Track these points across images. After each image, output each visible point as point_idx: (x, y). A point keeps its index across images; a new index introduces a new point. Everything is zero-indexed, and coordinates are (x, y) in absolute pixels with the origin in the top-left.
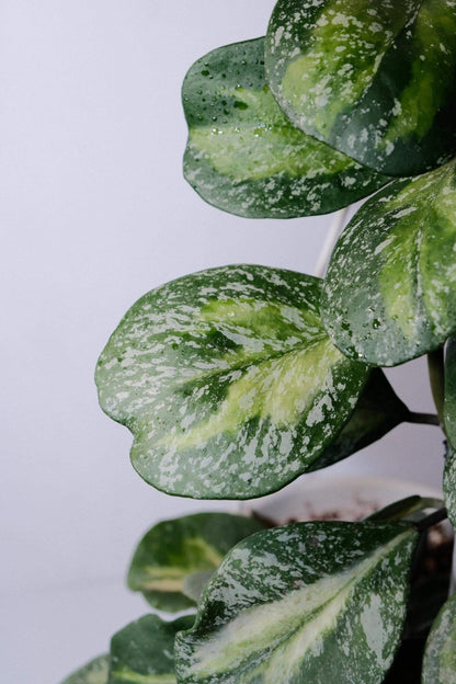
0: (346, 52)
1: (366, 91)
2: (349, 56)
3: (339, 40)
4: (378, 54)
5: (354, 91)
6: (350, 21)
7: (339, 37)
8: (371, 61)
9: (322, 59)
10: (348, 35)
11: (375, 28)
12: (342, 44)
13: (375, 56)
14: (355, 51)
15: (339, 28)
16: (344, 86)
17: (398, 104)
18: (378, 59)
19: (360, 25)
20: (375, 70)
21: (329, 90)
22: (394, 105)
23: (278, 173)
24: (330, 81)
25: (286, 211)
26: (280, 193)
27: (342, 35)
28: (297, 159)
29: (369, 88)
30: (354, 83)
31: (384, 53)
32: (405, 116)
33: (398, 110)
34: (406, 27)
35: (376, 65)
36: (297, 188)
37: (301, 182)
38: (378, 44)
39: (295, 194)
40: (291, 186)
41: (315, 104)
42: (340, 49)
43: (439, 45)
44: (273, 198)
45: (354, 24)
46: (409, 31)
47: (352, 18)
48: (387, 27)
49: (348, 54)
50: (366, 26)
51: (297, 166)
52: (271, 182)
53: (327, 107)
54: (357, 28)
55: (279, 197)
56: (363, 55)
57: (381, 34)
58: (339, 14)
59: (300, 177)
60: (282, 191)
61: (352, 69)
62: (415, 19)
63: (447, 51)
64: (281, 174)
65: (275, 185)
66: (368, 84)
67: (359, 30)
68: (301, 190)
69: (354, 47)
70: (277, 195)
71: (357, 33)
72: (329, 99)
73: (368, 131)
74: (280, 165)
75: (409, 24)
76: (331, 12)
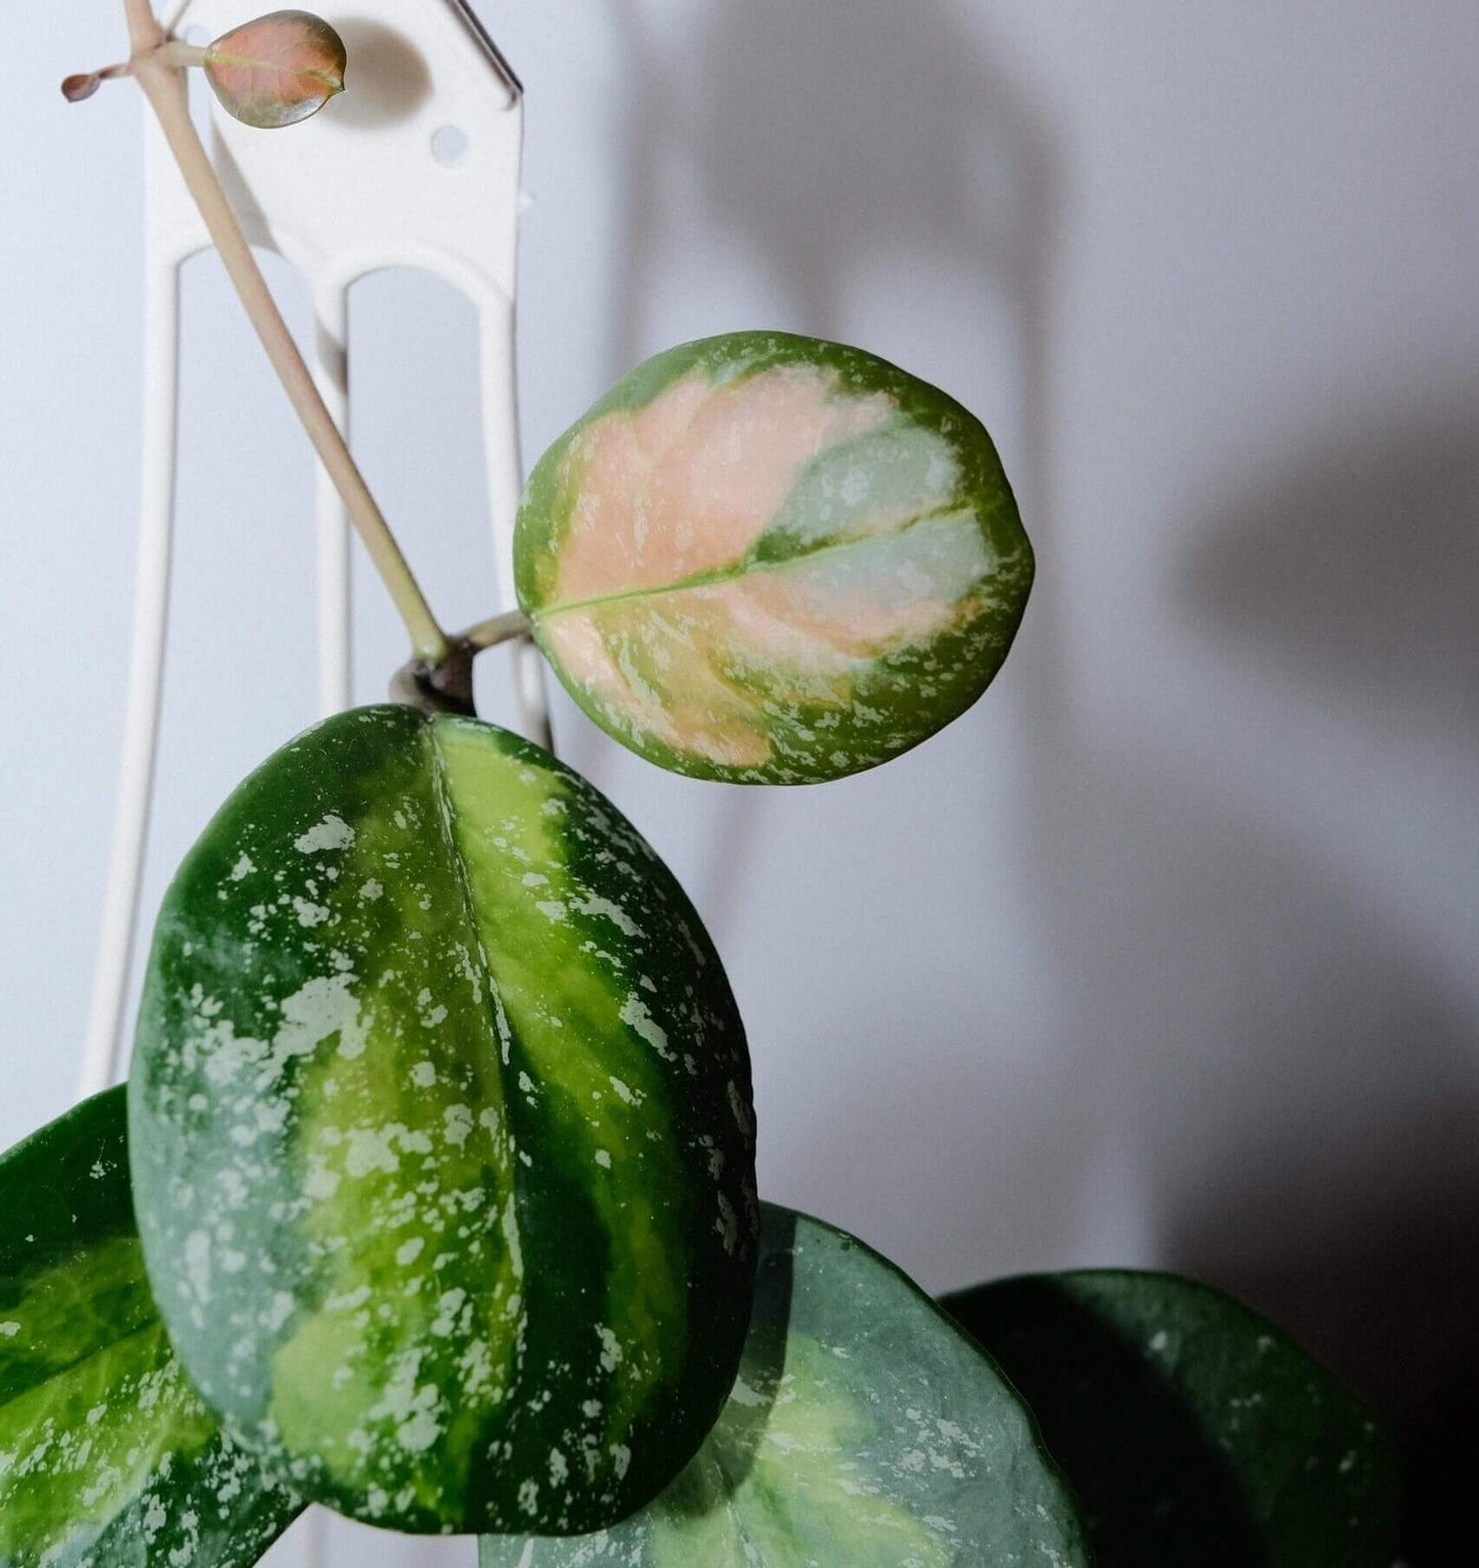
0: (426, 1257)
1: (522, 1347)
2: (440, 1262)
3: (394, 1224)
4: (500, 1212)
5: (494, 1363)
6: (393, 1144)
7: (392, 1214)
8: (494, 1239)
9: (368, 1306)
10: (410, 1198)
12: (406, 1233)
13: (497, 1223)
14: (450, 1242)
15: (376, 1184)
16: (465, 1362)
17: (607, 1336)
18: (509, 1226)
19: (418, 1142)
20: (518, 1269)
21: (430, 1392)
22: (597, 1346)
23: (154, 1471)
24: (423, 1364)
25: (233, 1561)
26: (189, 1520)
27: (395, 1205)
28: (185, 1400)
29: (526, 1331)
30: (485, 1340)
31: (511, 1197)
32: (632, 1355)
33: (612, 1353)
34: (506, 1062)
35: (515, 1251)
36: (226, 1475)
37: (226, 1452)
38: (488, 1178)
39: (230, 1496)
40: (207, 1483)
41: (402, 1450)
42: (409, 1252)
43: (610, 1087)
44: (180, 1546)
45: (407, 1150)
46: (523, 1075)
47: (393, 1130)
48: (474, 1098)
49: (433, 1259)
50: (437, 1139)
51: (192, 1416)
52: (151, 1507)
53: (439, 1445)
54: (422, 1158)
55: (195, 1533)
56: (470, 1239)
57: (477, 1137)
58: (352, 1133)
59: (217, 1439)
60: (192, 1512)
61: (465, 1302)
62: (508, 1017)
63: (632, 1092)
64: (165, 1469)
65: (166, 1509)
66: (518, 1319)
67: (429, 1163)
68: (238, 1475)
69: (439, 1227)
70: (187, 1532)
71: (428, 1176)
72: (442, 1419)
73: (564, 1450)
74: (148, 1443)
75: (506, 1046)
76: (329, 1136)
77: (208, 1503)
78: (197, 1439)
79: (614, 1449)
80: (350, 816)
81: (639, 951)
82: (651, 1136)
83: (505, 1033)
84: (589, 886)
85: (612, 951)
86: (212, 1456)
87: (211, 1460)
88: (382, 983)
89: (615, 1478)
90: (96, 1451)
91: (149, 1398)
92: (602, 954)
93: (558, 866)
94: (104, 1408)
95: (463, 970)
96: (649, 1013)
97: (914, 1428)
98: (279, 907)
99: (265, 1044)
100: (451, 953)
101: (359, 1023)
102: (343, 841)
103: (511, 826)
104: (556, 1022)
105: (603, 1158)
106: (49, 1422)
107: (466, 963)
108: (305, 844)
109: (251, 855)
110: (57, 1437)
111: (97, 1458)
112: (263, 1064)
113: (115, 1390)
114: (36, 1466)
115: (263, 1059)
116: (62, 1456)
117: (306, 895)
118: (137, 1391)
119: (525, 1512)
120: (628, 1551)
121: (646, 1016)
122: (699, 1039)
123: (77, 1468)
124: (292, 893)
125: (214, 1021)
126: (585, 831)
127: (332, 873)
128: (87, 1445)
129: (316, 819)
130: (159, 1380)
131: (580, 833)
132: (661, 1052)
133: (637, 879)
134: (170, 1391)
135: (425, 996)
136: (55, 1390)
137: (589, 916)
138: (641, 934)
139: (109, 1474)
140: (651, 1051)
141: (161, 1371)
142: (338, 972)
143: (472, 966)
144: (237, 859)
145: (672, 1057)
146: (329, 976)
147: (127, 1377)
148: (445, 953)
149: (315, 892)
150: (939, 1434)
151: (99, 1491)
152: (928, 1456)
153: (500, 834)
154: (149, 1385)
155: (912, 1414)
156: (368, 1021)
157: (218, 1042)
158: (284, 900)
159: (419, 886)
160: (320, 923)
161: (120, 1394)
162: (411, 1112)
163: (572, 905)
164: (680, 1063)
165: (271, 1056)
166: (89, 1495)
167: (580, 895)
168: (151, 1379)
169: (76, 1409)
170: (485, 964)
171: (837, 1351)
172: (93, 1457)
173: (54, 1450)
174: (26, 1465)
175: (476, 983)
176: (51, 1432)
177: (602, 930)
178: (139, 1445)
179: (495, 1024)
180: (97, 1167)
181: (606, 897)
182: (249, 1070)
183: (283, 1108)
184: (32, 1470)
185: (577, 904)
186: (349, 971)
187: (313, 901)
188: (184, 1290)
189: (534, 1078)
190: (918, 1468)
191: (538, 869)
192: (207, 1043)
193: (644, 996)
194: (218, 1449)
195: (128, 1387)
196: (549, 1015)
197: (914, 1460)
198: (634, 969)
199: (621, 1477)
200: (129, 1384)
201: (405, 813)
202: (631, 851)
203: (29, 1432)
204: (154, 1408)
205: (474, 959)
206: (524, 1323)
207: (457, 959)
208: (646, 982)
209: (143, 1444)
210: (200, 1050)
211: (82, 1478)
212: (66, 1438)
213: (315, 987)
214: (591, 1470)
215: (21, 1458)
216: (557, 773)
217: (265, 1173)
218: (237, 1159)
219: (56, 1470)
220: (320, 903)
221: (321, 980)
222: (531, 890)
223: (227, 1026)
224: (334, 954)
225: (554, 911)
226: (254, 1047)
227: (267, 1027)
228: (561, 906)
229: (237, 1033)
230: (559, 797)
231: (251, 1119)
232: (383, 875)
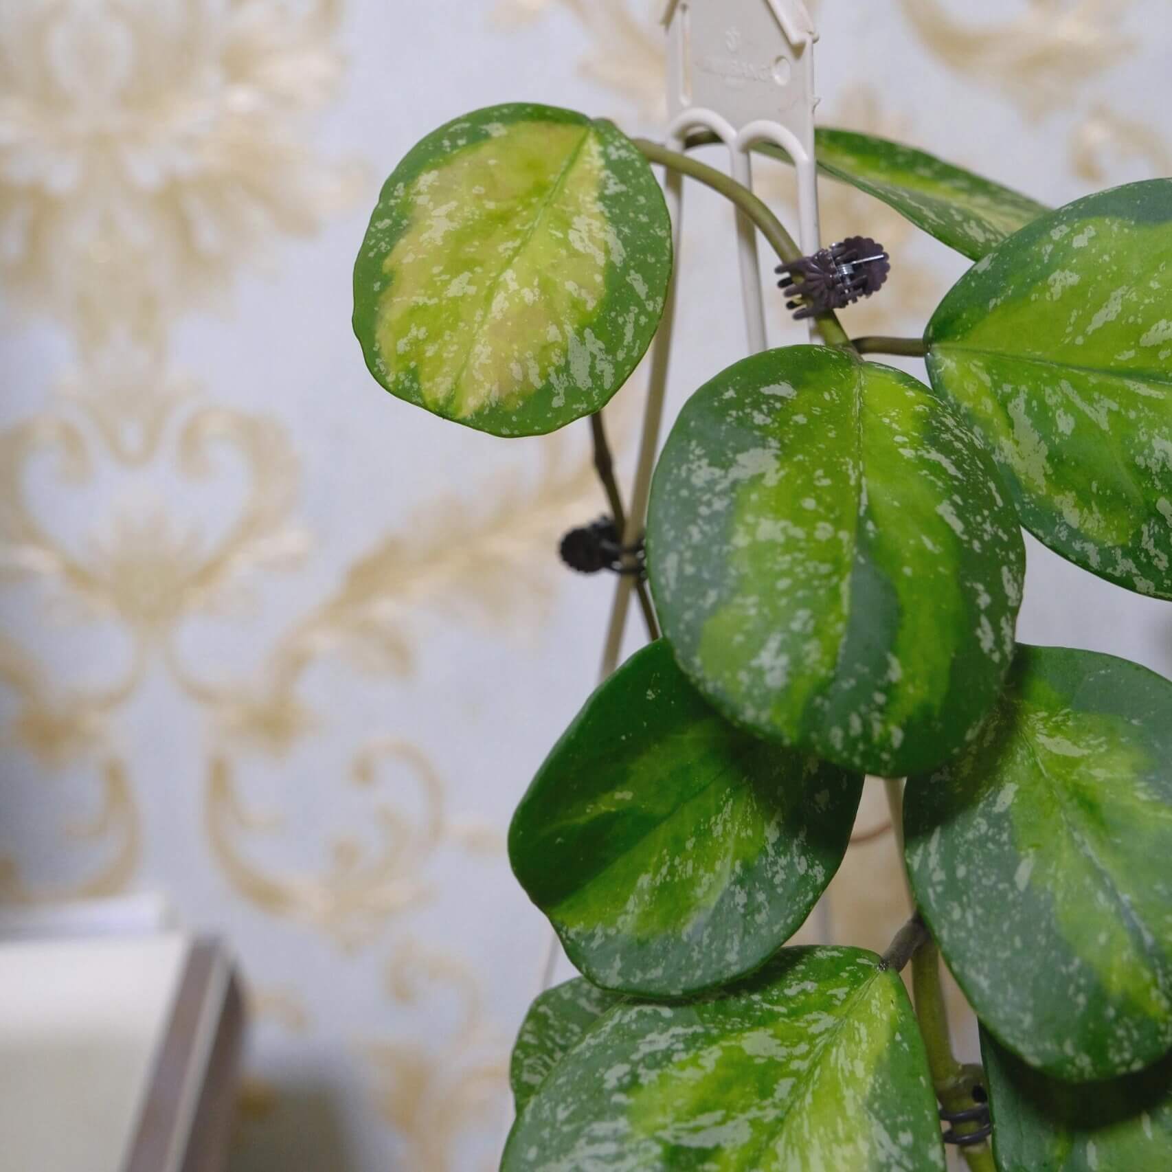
0: (792, 589)
1: (842, 651)
2: (800, 594)
3: (777, 568)
4: (841, 579)
5: (823, 654)
6: (784, 530)
7: (777, 563)
8: (835, 593)
10: (788, 558)
11: (823, 531)
12: (782, 574)
13: (838, 585)
14: (806, 584)
15: (771, 545)
16: (806, 648)
17: (895, 662)
18: (845, 588)
19: (799, 532)
20: (846, 611)
21: (784, 658)
22: (887, 665)
24: (782, 643)
27: (780, 559)
29: (845, 643)
30: (820, 640)
31: (849, 575)
32: (911, 678)
33: (896, 672)
34: (862, 514)
35: (846, 601)
38: (837, 563)
41: (766, 686)
42: (783, 584)
43: (921, 540)
45: (791, 534)
46: (870, 522)
47: (783, 523)
48: (838, 523)
49: (797, 592)
50: (810, 535)
53: (787, 689)
54: (798, 540)
56: (820, 587)
57: (834, 542)
58: (762, 520)
61: (811, 618)
62: (868, 495)
63: (935, 546)
66: (841, 636)
67: (802, 544)
69: (803, 576)
71: (801, 550)
72: (789, 674)
73: (860, 716)
75: (863, 508)
76: (750, 518)
79: (892, 727)
80: (797, 386)
81: (956, 483)
82: (941, 569)
83: (864, 500)
84: (933, 447)
85: (939, 478)
88: (795, 459)
89: (891, 746)
92: (932, 478)
93: (916, 435)
95: (847, 469)
96: (955, 512)
98: (744, 413)
99: (723, 472)
100: (842, 460)
101: (777, 472)
102: (789, 395)
103: (894, 414)
104: (896, 504)
105: (907, 571)
107: (850, 466)
108: (766, 390)
109: (735, 390)
112: (721, 481)
115: (721, 478)
117: (761, 411)
119: (834, 745)
121: (952, 513)
122: (986, 537)
124: (753, 409)
125: (699, 458)
126: (937, 422)
127: (778, 405)
129: (776, 381)
131: (934, 422)
132: (958, 533)
133: (965, 452)
135: (820, 472)
137: (929, 460)
138: (960, 476)
140: (952, 531)
142: (770, 447)
143: (853, 469)
144: (728, 390)
145: (965, 538)
146: (765, 448)
148: (838, 458)
149: (766, 411)
153: (886, 416)
156: (782, 473)
157: (700, 467)
158: (748, 410)
159: (830, 426)
160: (765, 425)
162: (798, 516)
163: (919, 453)
164: (970, 542)
165: (726, 477)
167: (926, 449)
170: (861, 469)
175: (854, 478)
177: (936, 468)
179: (859, 498)
181: (942, 453)
182: (711, 483)
183: (726, 502)
185: (923, 452)
186: (777, 449)
187: (764, 414)
189: (876, 525)
191: (905, 434)
192: (694, 467)
193: (954, 504)
196: (893, 500)
198: (950, 490)
199: (895, 746)
201: (831, 395)
202: (966, 440)
205: (856, 466)
206: (845, 639)
207: (846, 464)
208: (957, 498)
210: (689, 470)
213: (756, 452)
214: (877, 734)
217: (712, 529)
218: (700, 522)
220: (768, 415)
221: (760, 449)
222: (897, 443)
223: (705, 462)
224: (770, 439)
225: (908, 453)
226: (718, 472)
227: (726, 465)
228: (913, 452)
229: (710, 465)
230: (926, 406)
231: (709, 504)
232: (809, 415)
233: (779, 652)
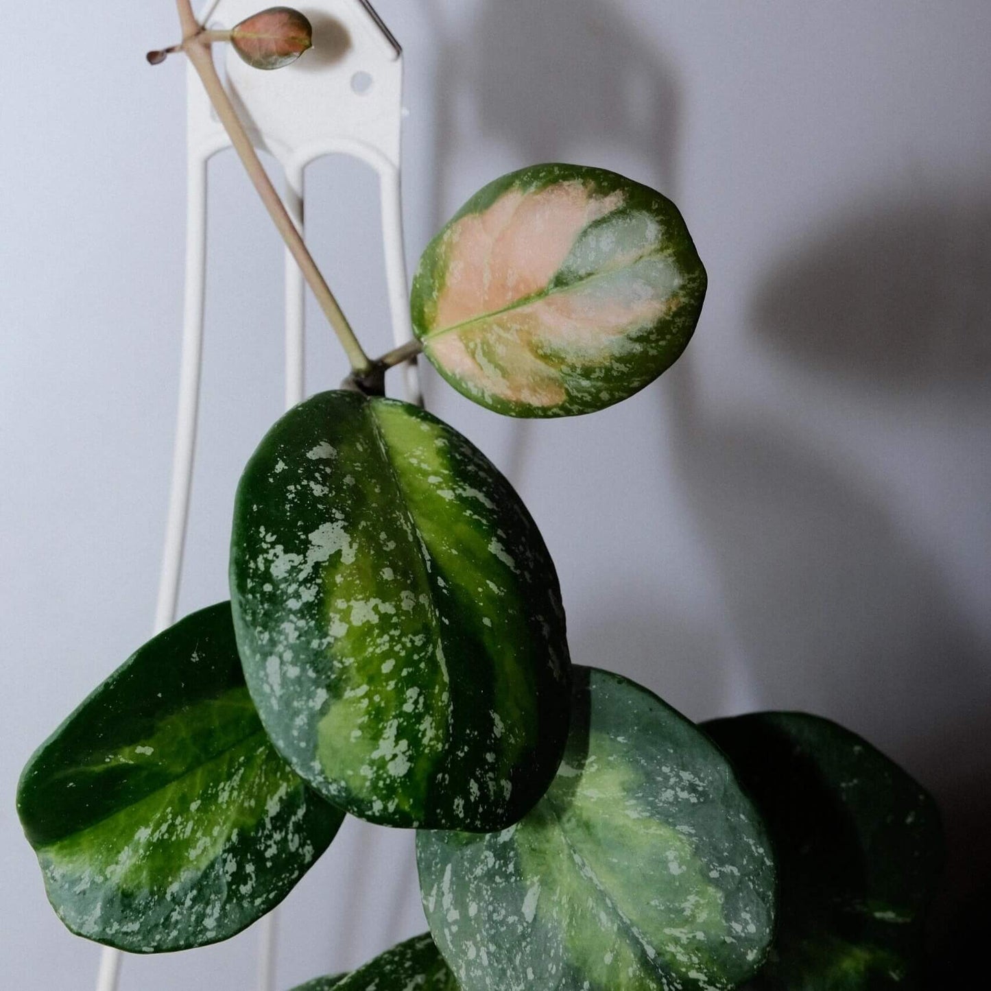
0: (397, 670)
1: (451, 721)
2: (404, 673)
3: (378, 651)
4: (435, 648)
5: (437, 729)
6: (375, 608)
7: (378, 646)
8: (432, 661)
9: (367, 695)
10: (386, 638)
11: (407, 602)
12: (386, 656)
13: (433, 653)
14: (408, 662)
15: (368, 628)
16: (422, 728)
17: (496, 717)
18: (440, 655)
19: (388, 608)
20: (446, 679)
21: (404, 744)
22: (491, 723)
23: (229, 839)
24: (398, 728)
25: (276, 892)
26: (250, 868)
27: (379, 641)
28: (243, 799)
29: (452, 712)
30: (432, 716)
31: (439, 641)
32: (510, 729)
33: (499, 729)
34: (430, 571)
35: (444, 669)
36: (269, 843)
37: (268, 829)
38: (426, 629)
39: (271, 855)
40: (258, 847)
41: (390, 776)
42: (387, 667)
43: (487, 585)
44: (245, 884)
45: (382, 612)
46: (439, 578)
47: (373, 601)
48: (415, 588)
49: (401, 671)
50: (398, 607)
51: (248, 808)
52: (228, 860)
53: (410, 774)
54: (391, 616)
55: (253, 875)
56: (420, 661)
57: (418, 607)
58: (353, 603)
59: (262, 822)
60: (251, 864)
61: (419, 695)
62: (427, 549)
63: (499, 588)
64: (234, 838)
65: (236, 862)
66: (448, 706)
67: (395, 620)
68: (275, 843)
69: (403, 654)
70: (249, 875)
71: (395, 626)
72: (410, 759)
73: (477, 780)
74: (224, 823)
75: (429, 564)
76: (341, 604)
77: (259, 859)
78: (251, 822)
79: (503, 782)
80: (333, 442)
81: (495, 516)
82: (510, 611)
83: (428, 557)
84: (465, 482)
85: (481, 516)
86: (260, 832)
87: (260, 834)
88: (360, 527)
89: (504, 799)
90: (196, 827)
91: (223, 797)
92: (476, 517)
93: (446, 472)
94: (199, 802)
95: (401, 525)
96: (504, 548)
97: (667, 778)
98: (302, 486)
99: (301, 557)
100: (394, 515)
101: (351, 547)
102: (332, 455)
103: (419, 453)
104: (454, 552)
105: (487, 622)
106: (169, 809)
107: (402, 521)
108: (312, 455)
109: (284, 461)
110: (174, 819)
111: (197, 831)
112: (302, 567)
113: (205, 792)
114: (163, 835)
115: (301, 564)
116: (177, 830)
117: (316, 480)
118: (217, 792)
119: (458, 815)
120: (506, 865)
121: (502, 550)
122: (531, 565)
123: (185, 837)
124: (309, 480)
125: (273, 545)
126: (460, 455)
127: (328, 470)
128: (190, 824)
129: (315, 443)
130: (229, 786)
131: (457, 455)
132: (512, 568)
133: (490, 480)
134: (235, 793)
135: (383, 536)
136: (171, 791)
137: (467, 498)
138: (496, 508)
139: (204, 841)
140: (507, 568)
141: (229, 782)
142: (337, 520)
143: (406, 523)
144: (277, 462)
145: (518, 572)
146: (332, 522)
147: (211, 784)
148: (390, 514)
149: (320, 479)
150: (681, 780)
151: (199, 851)
152: (676, 792)
153: (413, 456)
154: (223, 789)
155: (665, 769)
156: (355, 546)
157: (276, 555)
158: (305, 482)
159: (373, 481)
160: (325, 495)
161: (208, 794)
162: (383, 592)
163: (457, 492)
164: (522, 575)
165: (306, 562)
166: (193, 854)
167: (460, 486)
168: (225, 785)
169: (184, 802)
170: (412, 522)
171: (620, 739)
172: (194, 831)
173: (172, 827)
174: (157, 835)
175: (409, 531)
176: (170, 816)
177: (473, 504)
178: (219, 824)
179: (422, 553)
180: (194, 655)
181: (475, 488)
182: (294, 570)
183: (314, 590)
184: (160, 838)
185: (460, 491)
186: (342, 520)
187: (320, 483)
188: (266, 689)
189: (445, 580)
190: (671, 800)
191: (436, 474)
192: (270, 557)
193: (500, 540)
194: (264, 828)
195: (212, 790)
196: (450, 548)
197: (668, 795)
198: (493, 526)
199: (507, 799)
200: (212, 788)
201: (361, 444)
202: (484, 466)
203: (159, 815)
204: (227, 802)
205: (407, 519)
206: (452, 708)
207: (397, 519)
208: (500, 532)
209: (221, 824)
210: (266, 560)
211: (189, 843)
212: (179, 820)
213: (325, 527)
214: (492, 793)
215: (153, 832)
216: (441, 426)
217: (307, 623)
218: (292, 617)
219: (174, 838)
220: (324, 485)
221: (328, 524)
222: (432, 484)
223: (280, 548)
224: (334, 511)
225: (447, 495)
226: (297, 559)
227: (302, 548)
228: (451, 492)
229: (286, 551)
230: (444, 438)
231: (297, 595)
232: (354, 473)
233: (398, 738)
